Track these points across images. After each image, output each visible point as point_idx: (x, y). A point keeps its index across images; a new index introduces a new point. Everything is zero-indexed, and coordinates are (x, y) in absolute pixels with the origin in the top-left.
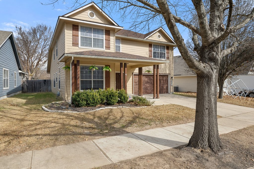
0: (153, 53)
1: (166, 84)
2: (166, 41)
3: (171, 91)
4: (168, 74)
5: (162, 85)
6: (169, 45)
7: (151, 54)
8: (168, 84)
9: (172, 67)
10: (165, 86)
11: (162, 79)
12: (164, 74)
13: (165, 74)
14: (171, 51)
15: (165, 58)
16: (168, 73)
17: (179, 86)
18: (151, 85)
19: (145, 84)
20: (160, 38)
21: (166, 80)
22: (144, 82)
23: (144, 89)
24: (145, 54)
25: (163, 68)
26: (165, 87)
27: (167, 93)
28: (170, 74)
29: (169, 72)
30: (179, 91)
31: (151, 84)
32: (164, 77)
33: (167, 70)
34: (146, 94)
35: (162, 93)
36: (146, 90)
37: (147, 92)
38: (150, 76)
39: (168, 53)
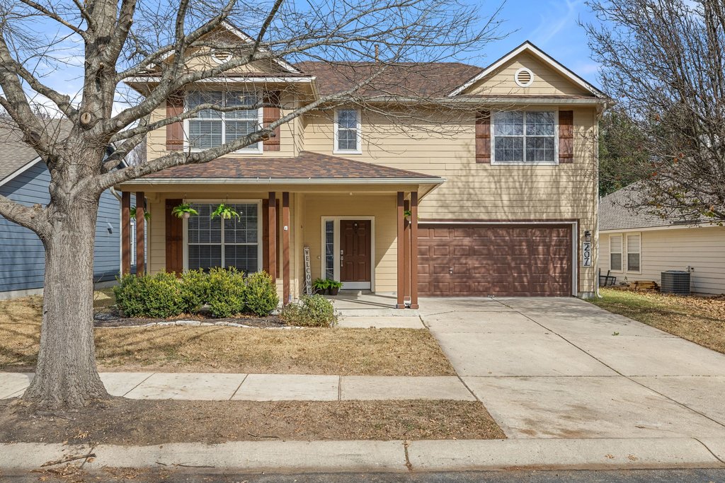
0: (493, 144)
1: (562, 259)
2: (560, 93)
3: (586, 288)
4: (566, 220)
5: (539, 262)
6: (571, 106)
7: (488, 148)
8: (570, 260)
9: (591, 190)
10: (555, 268)
11: (544, 242)
12: (547, 220)
13: (555, 220)
14: (586, 129)
15: (553, 159)
16: (568, 216)
17: (695, 270)
18: (489, 262)
19: (459, 259)
20: (529, 84)
21: (560, 243)
22: (456, 253)
23: (458, 277)
24: (460, 148)
25: (544, 197)
26: (558, 270)
27: (566, 295)
28: (578, 220)
29: (573, 212)
30: (691, 290)
31: (488, 259)
32: (551, 233)
33: (564, 203)
34: (464, 296)
35: (543, 295)
36: (465, 280)
37: (469, 286)
38: (483, 231)
39: (567, 138)
